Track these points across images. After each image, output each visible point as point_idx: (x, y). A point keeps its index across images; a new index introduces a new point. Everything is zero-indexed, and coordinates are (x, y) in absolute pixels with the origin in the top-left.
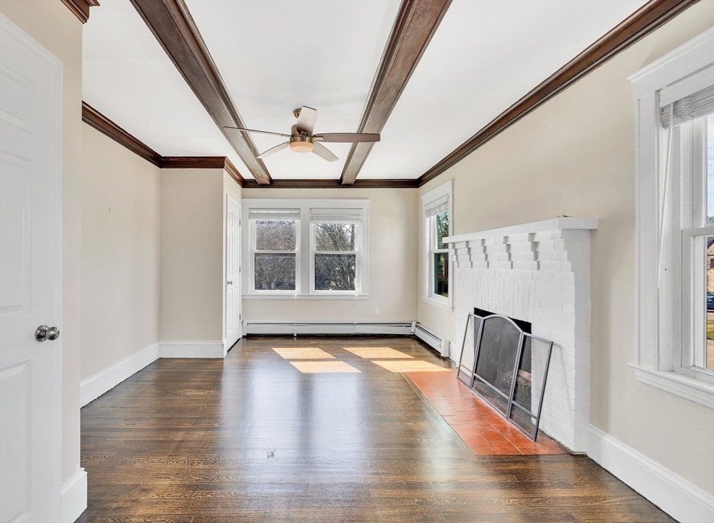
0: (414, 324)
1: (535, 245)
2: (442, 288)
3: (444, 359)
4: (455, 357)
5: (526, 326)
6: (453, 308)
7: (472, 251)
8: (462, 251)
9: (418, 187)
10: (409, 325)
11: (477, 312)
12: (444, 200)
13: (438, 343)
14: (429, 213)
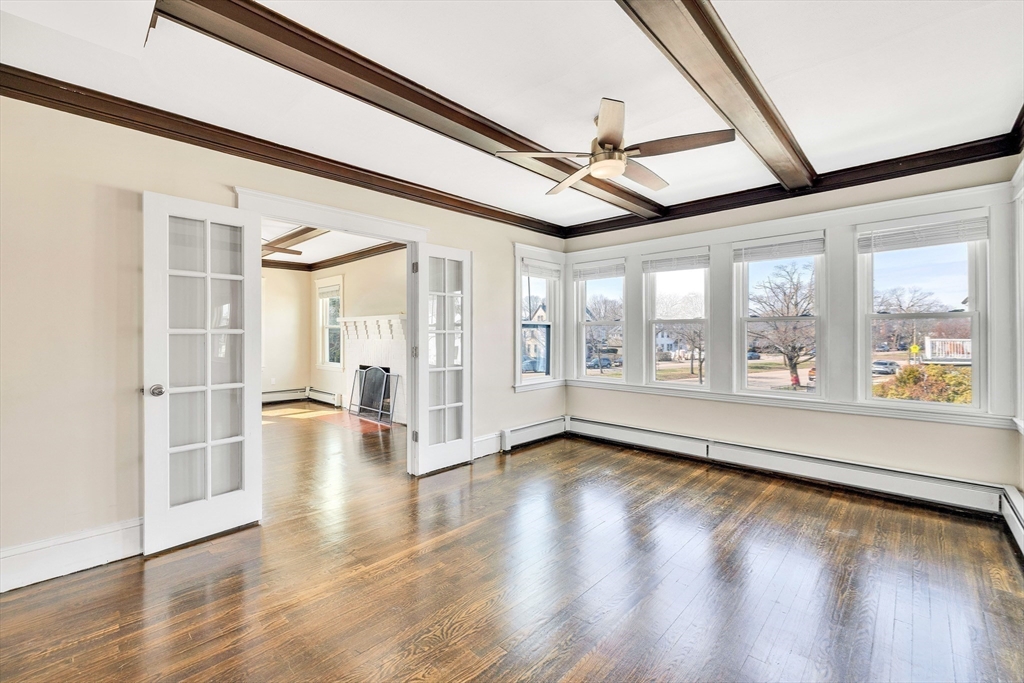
0: (308, 389)
1: (391, 326)
2: (335, 357)
3: (337, 407)
4: (346, 404)
5: (387, 370)
6: (344, 369)
7: (358, 328)
8: (351, 328)
9: (311, 271)
10: (304, 390)
11: (362, 367)
12: (337, 288)
13: (332, 397)
14: (322, 295)
